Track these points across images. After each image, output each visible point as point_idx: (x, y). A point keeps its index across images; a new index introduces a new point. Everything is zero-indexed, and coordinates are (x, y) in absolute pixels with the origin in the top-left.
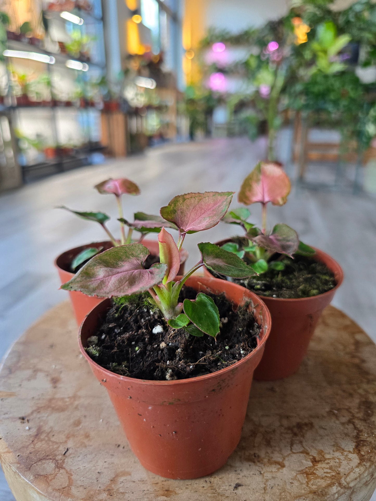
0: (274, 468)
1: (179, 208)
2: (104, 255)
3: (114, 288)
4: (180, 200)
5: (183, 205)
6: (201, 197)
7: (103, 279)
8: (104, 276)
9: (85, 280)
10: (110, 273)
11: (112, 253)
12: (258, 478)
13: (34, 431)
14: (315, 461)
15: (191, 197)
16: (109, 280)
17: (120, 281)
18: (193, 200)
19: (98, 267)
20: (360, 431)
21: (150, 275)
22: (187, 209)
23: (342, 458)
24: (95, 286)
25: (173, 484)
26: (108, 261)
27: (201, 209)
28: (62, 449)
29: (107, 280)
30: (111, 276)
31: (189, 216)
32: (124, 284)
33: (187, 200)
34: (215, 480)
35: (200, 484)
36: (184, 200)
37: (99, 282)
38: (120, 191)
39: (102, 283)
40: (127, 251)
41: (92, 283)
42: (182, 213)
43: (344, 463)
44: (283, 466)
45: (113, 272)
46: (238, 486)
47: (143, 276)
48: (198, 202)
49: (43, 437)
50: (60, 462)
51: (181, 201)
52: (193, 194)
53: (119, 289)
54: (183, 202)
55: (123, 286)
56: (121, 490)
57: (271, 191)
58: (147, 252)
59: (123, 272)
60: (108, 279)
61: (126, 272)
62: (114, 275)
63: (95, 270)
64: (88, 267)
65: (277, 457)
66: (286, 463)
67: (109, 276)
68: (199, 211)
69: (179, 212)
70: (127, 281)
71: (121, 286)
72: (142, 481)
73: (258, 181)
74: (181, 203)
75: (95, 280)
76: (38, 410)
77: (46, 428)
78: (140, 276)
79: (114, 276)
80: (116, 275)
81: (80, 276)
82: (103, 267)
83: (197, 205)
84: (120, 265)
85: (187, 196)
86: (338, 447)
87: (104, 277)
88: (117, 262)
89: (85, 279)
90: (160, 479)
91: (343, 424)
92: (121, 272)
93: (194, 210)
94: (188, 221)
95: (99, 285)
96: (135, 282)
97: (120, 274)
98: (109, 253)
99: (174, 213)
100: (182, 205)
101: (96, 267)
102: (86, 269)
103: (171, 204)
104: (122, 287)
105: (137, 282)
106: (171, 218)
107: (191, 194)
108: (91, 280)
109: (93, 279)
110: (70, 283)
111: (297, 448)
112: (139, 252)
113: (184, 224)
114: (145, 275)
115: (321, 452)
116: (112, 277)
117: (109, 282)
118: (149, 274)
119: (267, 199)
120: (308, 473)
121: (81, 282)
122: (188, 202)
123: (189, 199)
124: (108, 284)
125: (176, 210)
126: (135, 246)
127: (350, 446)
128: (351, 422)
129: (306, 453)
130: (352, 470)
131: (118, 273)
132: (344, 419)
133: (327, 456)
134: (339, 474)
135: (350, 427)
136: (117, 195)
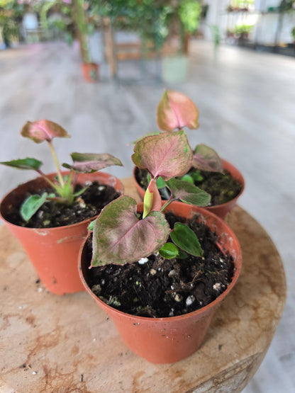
0: (235, 324)
1: (143, 153)
2: (103, 216)
3: (133, 248)
4: (141, 145)
6: (157, 139)
7: (119, 242)
9: (106, 250)
10: (121, 234)
11: (107, 212)
12: (230, 336)
13: (42, 373)
14: (255, 309)
19: (107, 231)
20: (268, 278)
22: (149, 153)
23: (267, 299)
24: (117, 252)
25: (179, 365)
27: (161, 150)
28: (77, 378)
29: (123, 241)
30: (124, 237)
31: (153, 159)
32: (139, 240)
33: (146, 144)
34: (205, 349)
35: (196, 357)
36: (144, 144)
37: (118, 247)
38: (50, 136)
39: (121, 245)
40: (118, 206)
41: (114, 250)
42: (146, 157)
43: (271, 303)
44: (239, 320)
46: (220, 347)
48: (156, 144)
49: (53, 374)
50: (82, 389)
54: (144, 146)
56: (145, 388)
57: (184, 117)
58: (134, 202)
59: (130, 229)
63: (106, 235)
64: (98, 234)
65: (232, 316)
66: (240, 317)
67: (122, 237)
68: (160, 153)
69: (143, 156)
72: (156, 373)
73: (168, 108)
74: (142, 148)
75: (113, 246)
78: (144, 228)
79: (126, 235)
81: (100, 246)
82: (111, 230)
83: (156, 147)
84: (119, 221)
86: (262, 293)
87: (119, 240)
88: (115, 219)
89: (106, 248)
90: (167, 366)
91: (258, 276)
93: (154, 152)
96: (143, 235)
97: (129, 232)
99: (140, 159)
100: (144, 149)
101: (105, 232)
102: (99, 237)
103: (135, 151)
104: (138, 245)
105: (145, 235)
107: (149, 138)
108: (110, 247)
110: (96, 258)
111: (241, 304)
112: (127, 204)
113: (152, 167)
115: (256, 302)
119: (182, 124)
120: (256, 319)
121: (104, 252)
123: (148, 142)
124: (126, 246)
125: (141, 155)
126: (123, 200)
127: (268, 290)
128: (261, 273)
129: (247, 305)
130: (277, 305)
131: (127, 231)
132: (256, 273)
133: (260, 302)
134: (271, 311)
135: (262, 277)
136: (49, 140)
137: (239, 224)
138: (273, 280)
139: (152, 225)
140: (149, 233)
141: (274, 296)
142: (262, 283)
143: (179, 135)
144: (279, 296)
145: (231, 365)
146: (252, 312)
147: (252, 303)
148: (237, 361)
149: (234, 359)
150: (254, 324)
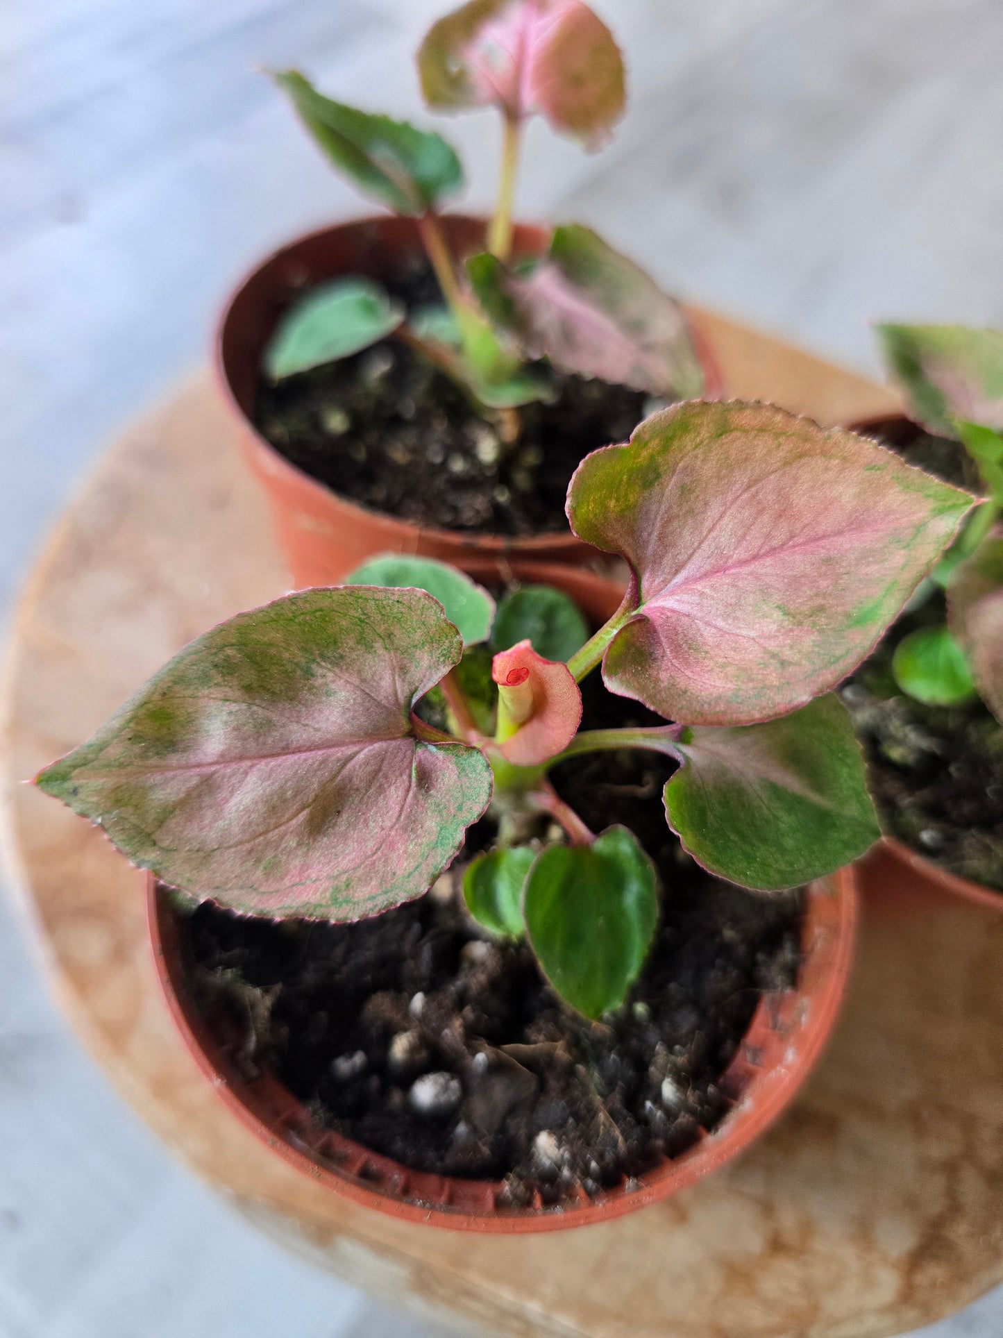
1: (681, 465)
2: (265, 623)
3: (244, 831)
4: (701, 425)
5: (704, 453)
6: (808, 446)
7: (213, 768)
8: (222, 755)
9: (140, 763)
10: (251, 745)
11: (303, 614)
14: (777, 1246)
15: (762, 430)
16: (234, 780)
17: (275, 808)
18: (762, 445)
19: (217, 693)
20: (955, 1208)
21: (411, 794)
22: (715, 481)
24: (174, 798)
26: (273, 651)
27: (784, 512)
29: (230, 777)
30: (249, 763)
31: (708, 523)
32: (290, 819)
33: (734, 434)
36: (723, 429)
37: (195, 781)
38: (529, 97)
39: (208, 786)
40: (369, 617)
41: (167, 781)
42: (685, 491)
43: (851, 1285)
44: (682, 1217)
45: (264, 743)
47: (381, 790)
48: (785, 464)
51: (705, 433)
52: (779, 418)
53: (261, 838)
54: (711, 437)
55: (282, 828)
58: (451, 647)
59: (309, 749)
60: (234, 774)
61: (319, 754)
62: (264, 757)
63: (202, 702)
64: (175, 683)
66: (698, 1215)
67: (241, 758)
68: (765, 518)
69: (672, 485)
70: (303, 809)
71: (272, 827)
74: (698, 440)
75: (180, 767)
78: (370, 787)
79: (264, 762)
80: (273, 763)
81: (128, 733)
82: (235, 701)
83: (772, 477)
84: (320, 681)
85: (746, 418)
86: (863, 1232)
87: (224, 759)
88: (314, 660)
89: (143, 756)
91: (925, 1165)
92: (299, 750)
93: (746, 495)
94: (693, 553)
95: (188, 794)
96: (339, 812)
97: (291, 759)
98: (291, 615)
99: (648, 484)
100: (700, 451)
101: (206, 692)
102: (165, 694)
103: (647, 437)
104: (272, 836)
105: (345, 816)
106: (622, 511)
107: (769, 414)
108: (164, 763)
109: (174, 759)
110: (75, 767)
112: (418, 636)
113: (667, 560)
114: (393, 788)
115: (807, 1228)
116: (252, 766)
117: (232, 793)
118: (408, 790)
120: (737, 1272)
121: (121, 766)
122: (736, 445)
123: (746, 432)
124: (227, 800)
125: (661, 470)
127: (898, 1239)
128: (950, 1169)
129: (767, 1209)
130: (857, 1315)
131: (287, 750)
132: (938, 1150)
133: (819, 1245)
134: (815, 1309)
135: (938, 1183)
136: (513, 114)
138: (959, 1231)
139: (415, 797)
140: (366, 822)
141: (888, 1283)
142: (911, 1203)
143: (932, 504)
144: (907, 1296)
146: (753, 1241)
147: (788, 1220)
150: (714, 1282)
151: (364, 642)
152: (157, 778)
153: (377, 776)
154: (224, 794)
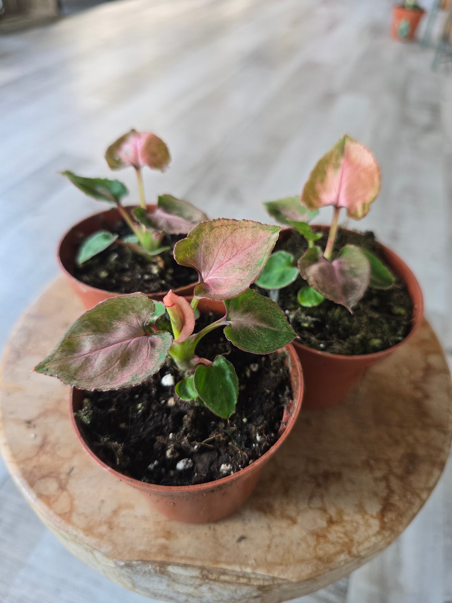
0: (284, 524)
1: (204, 241)
2: (95, 312)
3: (101, 370)
4: (206, 228)
5: (209, 236)
6: (236, 226)
7: (88, 355)
8: (90, 350)
9: (66, 358)
10: (99, 345)
11: (106, 307)
12: (265, 533)
13: (38, 441)
14: (331, 522)
15: (222, 226)
16: (95, 357)
17: (109, 361)
18: (223, 230)
19: (85, 334)
20: (391, 492)
21: (150, 349)
22: (214, 243)
23: (361, 522)
24: (78, 366)
25: (176, 526)
26: (99, 320)
27: (234, 245)
28: (66, 468)
29: (94, 356)
30: (99, 351)
31: (215, 254)
32: (115, 364)
33: (215, 229)
34: (221, 528)
35: (204, 531)
36: (212, 228)
37: (84, 359)
38: (141, 161)
39: (88, 360)
40: (126, 304)
41: (75, 362)
42: (207, 248)
43: (362, 528)
44: (294, 522)
45: (103, 344)
46: (242, 538)
47: (140, 350)
48: (231, 233)
49: (48, 448)
50: (64, 481)
51: (207, 230)
52: (225, 221)
53: (107, 371)
54: (209, 231)
55: (113, 367)
56: (122, 525)
57: (351, 191)
58: (152, 307)
59: (116, 343)
60: (95, 355)
61: (119, 344)
62: (103, 348)
63: (81, 338)
64: (72, 333)
65: (291, 510)
66: (300, 520)
67: (96, 350)
68: (230, 249)
69: (203, 247)
70: (118, 360)
71: (110, 367)
72: (145, 518)
73: (337, 166)
74: (206, 233)
75: (78, 357)
76: (45, 414)
77: (52, 438)
78: (137, 350)
79: (103, 349)
80: (106, 349)
81: (60, 350)
82: (91, 335)
83: (229, 238)
84: (115, 326)
85: (217, 224)
86: (361, 509)
87: (91, 351)
88: (112, 320)
89: (66, 355)
90: (162, 518)
91: (376, 480)
92: (113, 344)
93: (223, 245)
94: (214, 263)
95: (82, 364)
96: (129, 359)
97: (111, 347)
98: (102, 308)
99: (196, 248)
100: (207, 236)
101: (82, 334)
102: (69, 337)
103: (192, 235)
104: (110, 370)
105: (131, 360)
106: (191, 257)
107: (223, 221)
108: (73, 356)
109: (76, 355)
110: (46, 363)
111: (317, 503)
112: (141, 306)
113: (207, 267)
114: (144, 349)
115: (340, 513)
116: (100, 351)
117: (96, 360)
118: (148, 348)
119: (343, 202)
120: (320, 536)
121: (60, 360)
122: (217, 232)
123: (218, 227)
124: (94, 363)
125: (199, 243)
126: (137, 298)
127: (374, 508)
128: (385, 478)
129: (324, 510)
130: (367, 538)
131: (109, 345)
132: (379, 474)
133: (346, 518)
134: (352, 540)
135: (383, 485)
136: (137, 167)
137: (417, 388)
138: (395, 499)
139: (151, 349)
140: (138, 360)
141: (375, 524)
142: (375, 494)
143: (271, 232)
144: (383, 527)
145: (237, 568)
146: (323, 523)
147: (332, 512)
148: (249, 570)
149: (247, 565)
150: (312, 541)
151: (126, 313)
152: (72, 361)
153: (138, 347)
154: (93, 361)
